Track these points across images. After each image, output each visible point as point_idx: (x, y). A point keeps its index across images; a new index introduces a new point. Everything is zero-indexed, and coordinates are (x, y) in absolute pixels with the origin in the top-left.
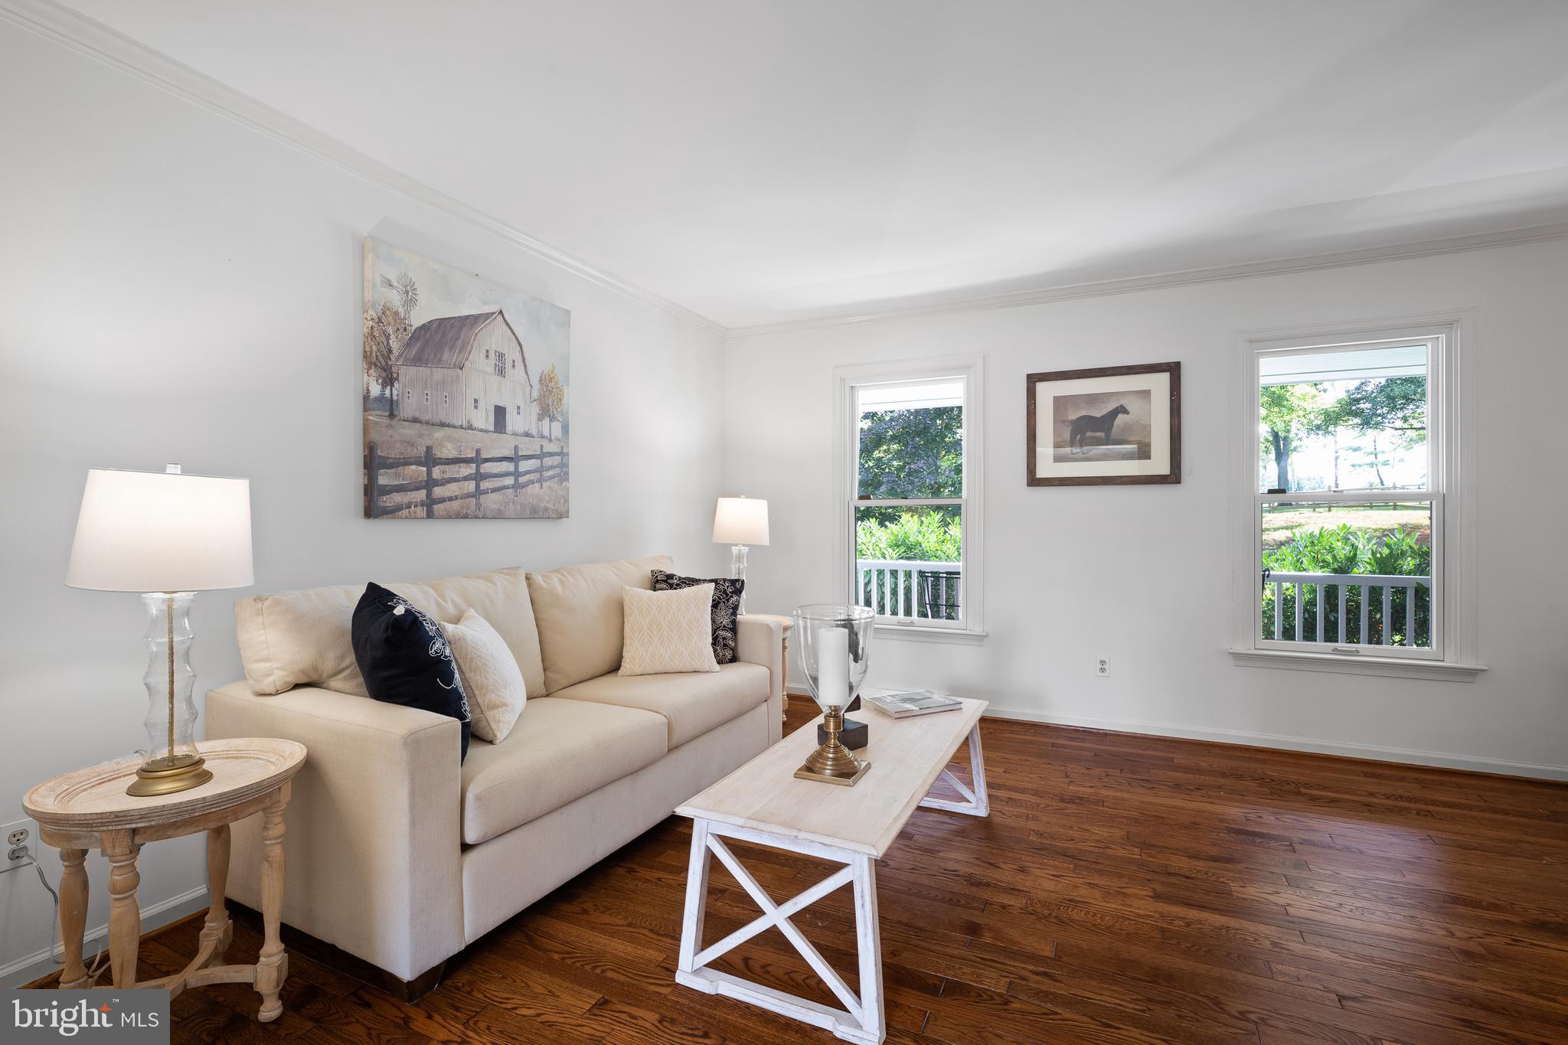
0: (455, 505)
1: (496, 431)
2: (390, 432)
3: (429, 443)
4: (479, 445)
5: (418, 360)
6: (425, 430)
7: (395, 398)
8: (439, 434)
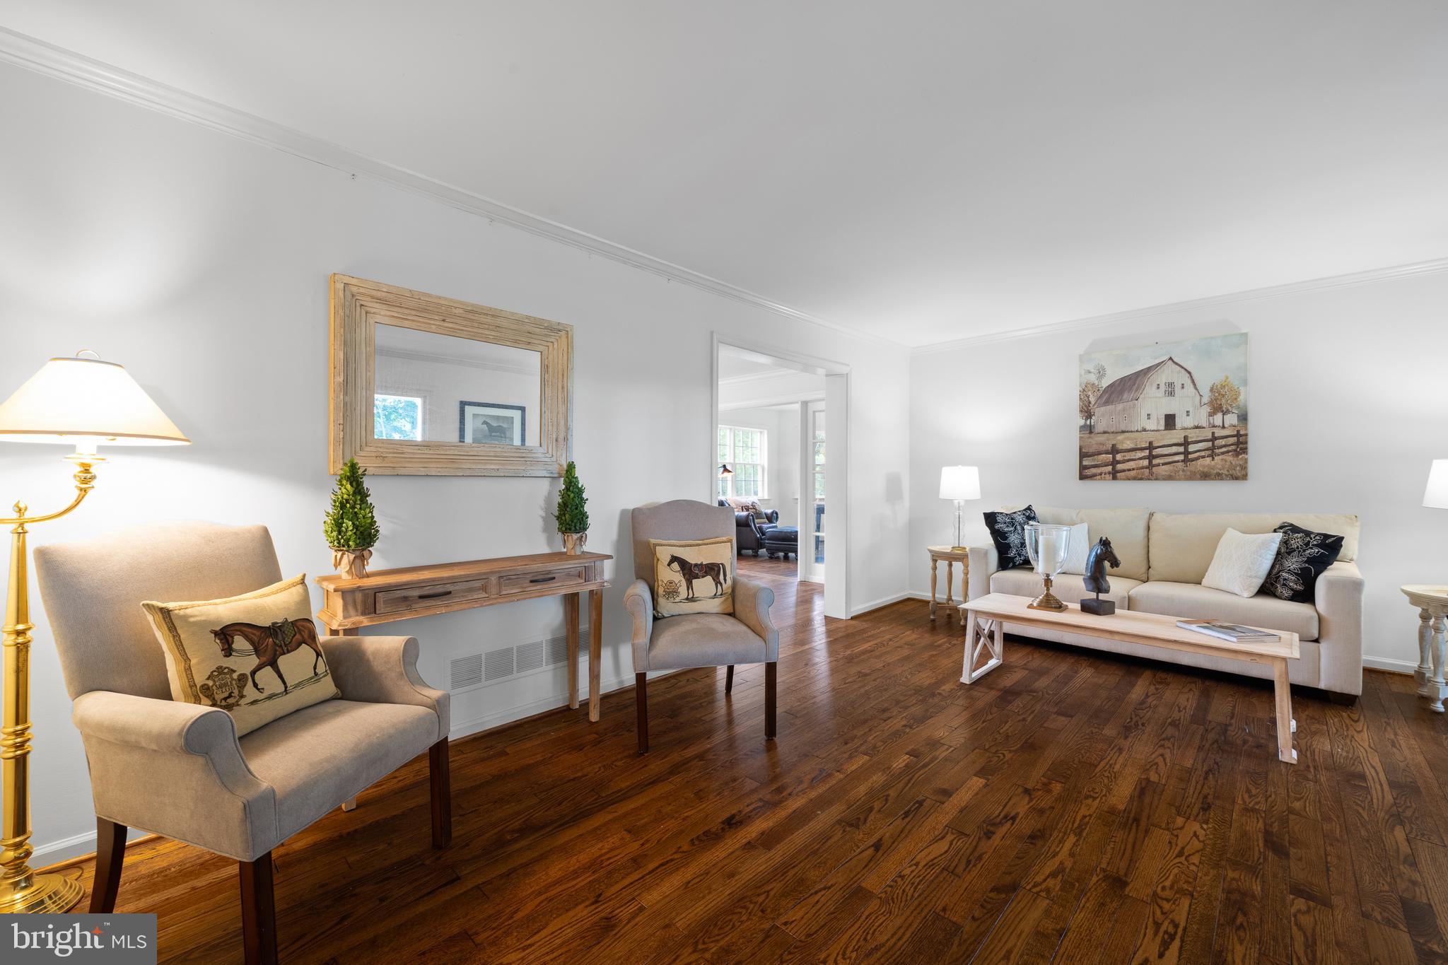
0: (1133, 473)
1: (1166, 429)
2: (1090, 440)
3: (1114, 442)
4: (1151, 439)
5: (1107, 403)
6: (1111, 436)
7: (1092, 424)
8: (1121, 437)
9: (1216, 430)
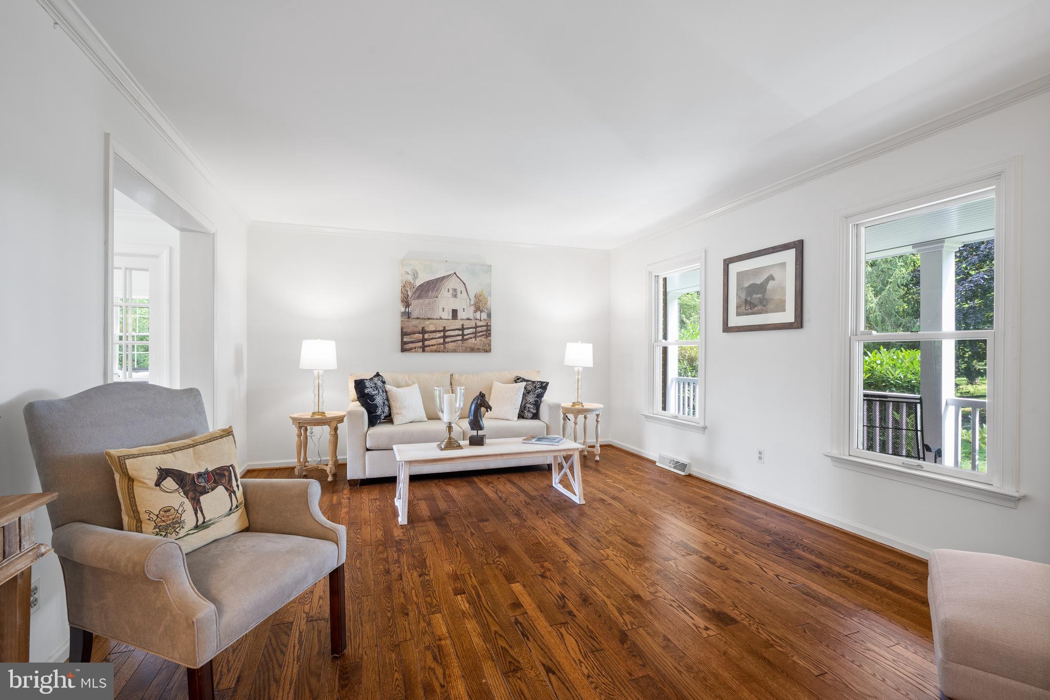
0: (434, 348)
1: (452, 319)
2: (408, 323)
3: (423, 326)
4: (445, 325)
5: (419, 297)
6: (422, 321)
7: (410, 311)
8: (427, 322)
9: (477, 322)
